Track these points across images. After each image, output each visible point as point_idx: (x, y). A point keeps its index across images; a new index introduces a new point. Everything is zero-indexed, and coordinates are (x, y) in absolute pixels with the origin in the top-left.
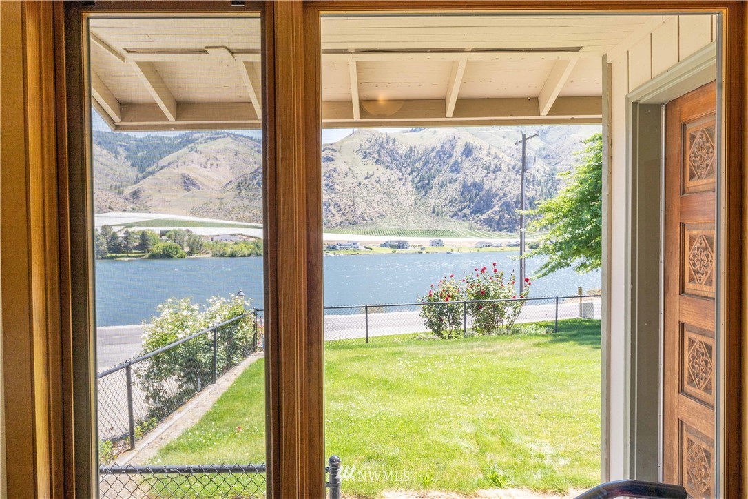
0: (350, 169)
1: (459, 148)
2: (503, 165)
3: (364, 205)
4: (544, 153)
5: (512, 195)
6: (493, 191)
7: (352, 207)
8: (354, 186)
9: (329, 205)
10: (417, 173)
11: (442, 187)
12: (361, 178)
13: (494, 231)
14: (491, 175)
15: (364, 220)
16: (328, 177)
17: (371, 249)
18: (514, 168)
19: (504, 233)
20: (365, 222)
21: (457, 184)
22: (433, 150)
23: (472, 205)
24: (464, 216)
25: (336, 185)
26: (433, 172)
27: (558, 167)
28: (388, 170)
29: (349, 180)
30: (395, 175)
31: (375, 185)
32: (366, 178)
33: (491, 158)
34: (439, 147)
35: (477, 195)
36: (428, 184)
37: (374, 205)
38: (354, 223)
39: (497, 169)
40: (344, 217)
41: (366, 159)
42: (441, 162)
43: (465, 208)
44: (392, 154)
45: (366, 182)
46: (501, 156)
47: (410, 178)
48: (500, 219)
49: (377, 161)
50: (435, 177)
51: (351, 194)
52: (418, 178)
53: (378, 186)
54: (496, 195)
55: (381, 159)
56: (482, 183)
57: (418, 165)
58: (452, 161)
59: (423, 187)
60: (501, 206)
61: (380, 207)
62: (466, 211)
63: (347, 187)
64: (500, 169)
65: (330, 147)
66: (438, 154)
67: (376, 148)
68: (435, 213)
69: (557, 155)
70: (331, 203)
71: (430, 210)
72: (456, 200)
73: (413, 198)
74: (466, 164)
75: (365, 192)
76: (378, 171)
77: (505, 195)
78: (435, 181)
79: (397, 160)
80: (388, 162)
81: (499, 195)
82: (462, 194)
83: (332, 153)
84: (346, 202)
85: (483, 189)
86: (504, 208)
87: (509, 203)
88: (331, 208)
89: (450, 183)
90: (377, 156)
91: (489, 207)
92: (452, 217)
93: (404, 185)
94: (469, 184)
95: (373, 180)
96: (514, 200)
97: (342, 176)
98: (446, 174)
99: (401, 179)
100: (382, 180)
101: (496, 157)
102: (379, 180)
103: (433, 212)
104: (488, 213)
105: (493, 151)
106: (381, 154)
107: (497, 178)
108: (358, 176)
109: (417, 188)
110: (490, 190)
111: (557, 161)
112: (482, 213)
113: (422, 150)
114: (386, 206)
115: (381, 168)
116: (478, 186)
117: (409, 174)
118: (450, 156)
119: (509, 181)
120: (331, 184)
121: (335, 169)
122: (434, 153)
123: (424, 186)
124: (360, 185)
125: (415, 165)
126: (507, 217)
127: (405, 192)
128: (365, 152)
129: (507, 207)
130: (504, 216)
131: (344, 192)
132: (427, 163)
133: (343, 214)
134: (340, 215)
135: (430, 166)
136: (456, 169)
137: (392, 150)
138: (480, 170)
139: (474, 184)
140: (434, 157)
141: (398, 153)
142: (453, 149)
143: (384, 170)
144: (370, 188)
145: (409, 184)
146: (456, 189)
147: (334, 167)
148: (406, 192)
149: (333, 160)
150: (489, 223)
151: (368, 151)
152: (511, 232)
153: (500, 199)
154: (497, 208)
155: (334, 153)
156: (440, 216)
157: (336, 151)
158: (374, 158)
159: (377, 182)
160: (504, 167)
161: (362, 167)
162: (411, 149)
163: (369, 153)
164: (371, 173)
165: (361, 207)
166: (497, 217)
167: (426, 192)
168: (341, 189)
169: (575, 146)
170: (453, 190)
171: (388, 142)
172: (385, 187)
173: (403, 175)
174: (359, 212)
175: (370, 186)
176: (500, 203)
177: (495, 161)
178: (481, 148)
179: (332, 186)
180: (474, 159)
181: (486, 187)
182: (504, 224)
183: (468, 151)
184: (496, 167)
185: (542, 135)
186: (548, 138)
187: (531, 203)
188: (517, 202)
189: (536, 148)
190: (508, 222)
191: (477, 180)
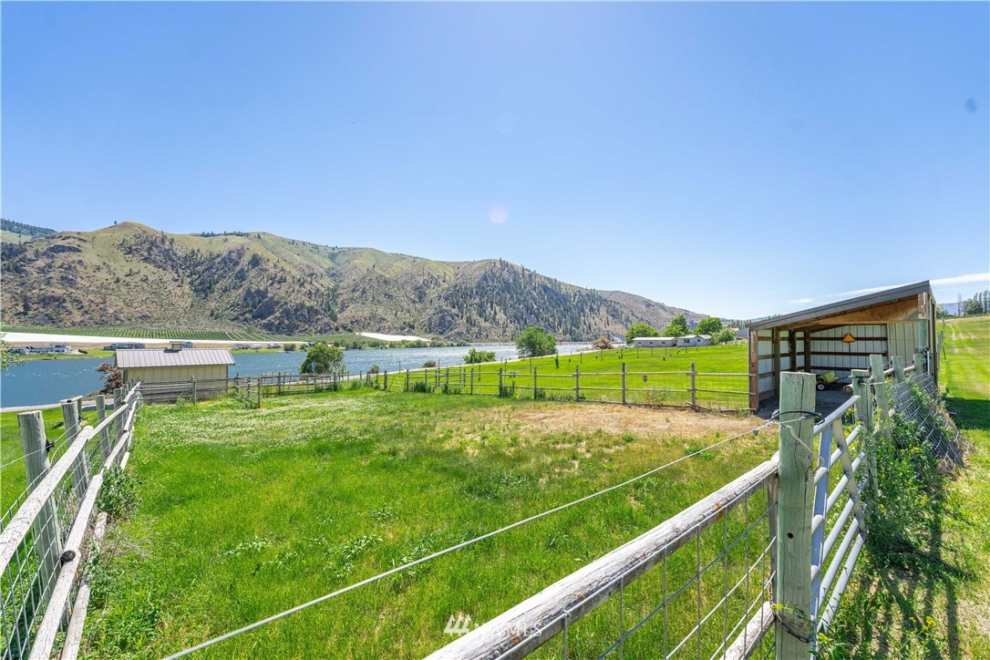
0: (104, 264)
1: (247, 258)
2: (288, 277)
3: (121, 304)
4: (332, 272)
5: (292, 304)
6: (275, 299)
7: (102, 306)
8: (108, 282)
9: (65, 301)
10: (197, 276)
11: (224, 292)
12: (121, 275)
13: (273, 334)
14: (276, 285)
15: (118, 319)
16: (66, 269)
17: (86, 353)
18: (299, 281)
19: (284, 336)
20: (118, 322)
21: (241, 290)
22: (218, 256)
23: (254, 310)
24: (246, 320)
25: (79, 280)
26: (216, 277)
27: (341, 284)
28: (161, 269)
29: (103, 275)
30: (169, 276)
31: (140, 283)
32: (127, 276)
33: (278, 270)
34: (225, 254)
35: (260, 302)
36: (209, 288)
37: (135, 305)
38: (103, 323)
39: (283, 280)
40: (87, 316)
41: (131, 255)
42: (226, 269)
43: (246, 312)
44: (168, 254)
45: (128, 279)
46: (288, 270)
47: (189, 280)
48: (279, 323)
49: (146, 260)
50: (218, 282)
51: (103, 290)
52: (198, 281)
53: (145, 285)
54: (278, 303)
55: (152, 257)
56: (266, 291)
57: (199, 268)
58: (238, 268)
59: (203, 291)
60: (281, 313)
61: (144, 307)
62: (248, 315)
63: (99, 284)
64: (285, 281)
65: (75, 236)
66: (224, 260)
67: (146, 246)
68: (214, 315)
69: (341, 274)
70: (68, 299)
71: (208, 313)
72: (238, 305)
73: (189, 300)
74: (253, 273)
75: (124, 290)
76: (147, 270)
77: (286, 303)
78: (218, 285)
79: (173, 261)
80: (161, 261)
82: (245, 299)
83: (78, 242)
84: (92, 299)
85: (266, 297)
86: (284, 314)
87: (290, 310)
88: (68, 305)
89: (234, 288)
90: (146, 253)
91: (271, 313)
92: (233, 320)
93: (179, 286)
94: (253, 291)
95: (137, 278)
96: (295, 308)
97: (90, 271)
98: (230, 280)
99: (177, 280)
100: (150, 279)
101: (283, 270)
102: (147, 279)
103: (212, 315)
104: (269, 318)
105: (280, 265)
106: (152, 252)
107: (282, 288)
108: (116, 272)
109: (196, 291)
110: (272, 298)
112: (263, 318)
113: (206, 255)
114: (152, 307)
115: (151, 267)
116: (263, 294)
117: (188, 276)
118: (236, 264)
119: (293, 292)
120: (70, 277)
121: (80, 262)
122: (219, 259)
123: (204, 289)
124: (118, 281)
125: (197, 269)
126: (286, 322)
127: (180, 293)
128: (130, 248)
129: (287, 313)
130: (284, 322)
131: (91, 288)
132: (211, 267)
133: (86, 312)
134: (80, 313)
135: (214, 271)
136: (241, 276)
137: (168, 250)
138: (265, 279)
139: (258, 291)
140: (219, 263)
141: (175, 254)
142: (240, 258)
143: (155, 270)
144: (132, 287)
145: (187, 288)
146: (239, 295)
147: (80, 258)
148: (182, 294)
149: (79, 251)
150: (269, 327)
151: (134, 247)
152: (289, 335)
153: (281, 306)
154: (277, 314)
155: (82, 244)
156: (218, 320)
157: (85, 241)
158: (142, 255)
159: (144, 281)
160: (289, 279)
161: (124, 263)
162: (193, 252)
163: (136, 250)
164: (135, 270)
165: (114, 304)
166: (278, 322)
167: (207, 295)
168: (88, 284)
169: (356, 269)
170: (236, 295)
171: (163, 241)
172: (154, 287)
173: (179, 276)
174: (111, 311)
175: (133, 285)
176: (281, 310)
177: (281, 273)
178: (268, 260)
179: (72, 280)
180: (261, 270)
181: (270, 295)
182: (283, 328)
183: (255, 261)
184: (282, 278)
185: (333, 257)
186: (337, 261)
187: (309, 312)
188: (296, 310)
189: (327, 267)
190: (288, 326)
191: (261, 288)
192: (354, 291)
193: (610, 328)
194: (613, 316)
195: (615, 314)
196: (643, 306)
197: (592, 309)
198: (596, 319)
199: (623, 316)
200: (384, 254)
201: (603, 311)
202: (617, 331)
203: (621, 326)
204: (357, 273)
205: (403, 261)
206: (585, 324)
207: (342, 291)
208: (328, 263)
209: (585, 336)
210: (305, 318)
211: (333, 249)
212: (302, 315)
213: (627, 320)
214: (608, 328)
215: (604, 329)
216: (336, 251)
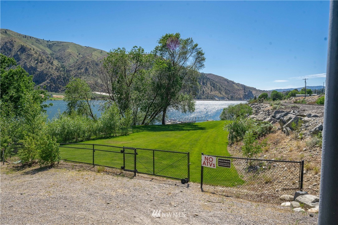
1: (17, 47)
5: (55, 75)
6: (44, 73)
13: (49, 91)
14: (40, 64)
19: (54, 93)
27: (64, 64)
33: (38, 55)
35: (34, 73)
54: (47, 74)
56: (36, 67)
58: (13, 53)
60: (50, 80)
64: (44, 62)
69: (62, 58)
74: (23, 56)
77: (51, 75)
81: (48, 74)
85: (37, 71)
86: (52, 81)
87: (54, 79)
91: (44, 80)
94: (28, 67)
96: (56, 78)
104: (44, 83)
107: (43, 66)
110: (42, 72)
111: (63, 61)
112: (40, 83)
116: (34, 69)
118: (11, 50)
119: (49, 68)
126: (54, 85)
129: (53, 80)
130: (52, 85)
136: (17, 58)
138: (33, 60)
139: (31, 67)
142: (12, 47)
152: (57, 92)
153: (49, 76)
154: (48, 81)
166: (49, 85)
169: (70, 55)
177: (40, 57)
178: (31, 49)
180: (28, 55)
181: (39, 70)
182: (53, 89)
183: (23, 49)
184: (41, 60)
185: (50, 47)
186: (53, 49)
187: (64, 80)
188: (58, 79)
189: (49, 53)
190: (55, 88)
191: (32, 65)
192: (79, 69)
193: (213, 93)
194: (213, 87)
195: (214, 86)
196: (226, 82)
197: (204, 84)
198: (206, 88)
199: (217, 87)
200: (81, 47)
201: (209, 85)
202: (216, 94)
203: (218, 92)
204: (72, 58)
205: (96, 52)
206: (201, 90)
207: (71, 69)
208: (48, 51)
209: (203, 97)
210: (63, 83)
211: (48, 42)
212: (61, 81)
213: (219, 89)
214: (212, 93)
215: (210, 93)
216: (50, 43)
